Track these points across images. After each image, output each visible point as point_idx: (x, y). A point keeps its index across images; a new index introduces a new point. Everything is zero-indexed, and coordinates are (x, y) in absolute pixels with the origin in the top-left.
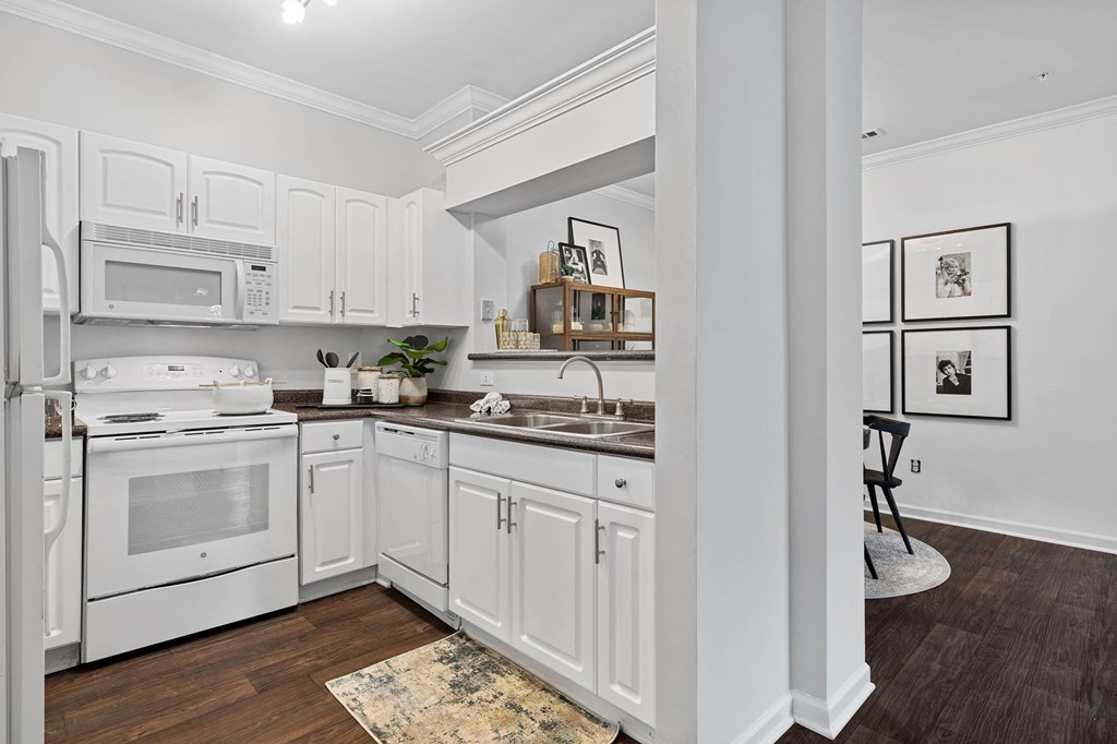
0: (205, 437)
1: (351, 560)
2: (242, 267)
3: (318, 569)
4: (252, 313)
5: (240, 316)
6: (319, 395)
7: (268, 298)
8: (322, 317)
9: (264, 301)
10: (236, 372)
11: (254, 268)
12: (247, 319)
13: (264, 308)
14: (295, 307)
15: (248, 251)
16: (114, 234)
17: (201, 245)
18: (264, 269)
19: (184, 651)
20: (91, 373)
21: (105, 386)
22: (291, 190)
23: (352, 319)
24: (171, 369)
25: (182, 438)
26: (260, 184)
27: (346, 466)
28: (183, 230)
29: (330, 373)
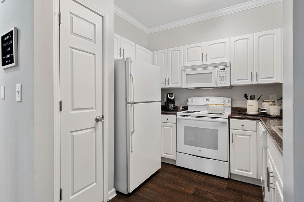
0: (200, 119)
1: (251, 173)
2: (217, 70)
3: (237, 170)
4: (221, 83)
5: (217, 85)
6: (245, 110)
7: (226, 78)
8: (248, 82)
9: (225, 79)
10: (223, 101)
11: (221, 69)
12: (219, 85)
13: (224, 81)
14: (237, 80)
15: (220, 64)
16: (188, 68)
17: (206, 66)
18: (224, 69)
19: (193, 174)
20: (190, 101)
21: (193, 104)
22: (235, 41)
23: (261, 81)
24: (206, 100)
25: (195, 118)
26: (225, 43)
27: (249, 137)
28: (204, 63)
29: (250, 102)
